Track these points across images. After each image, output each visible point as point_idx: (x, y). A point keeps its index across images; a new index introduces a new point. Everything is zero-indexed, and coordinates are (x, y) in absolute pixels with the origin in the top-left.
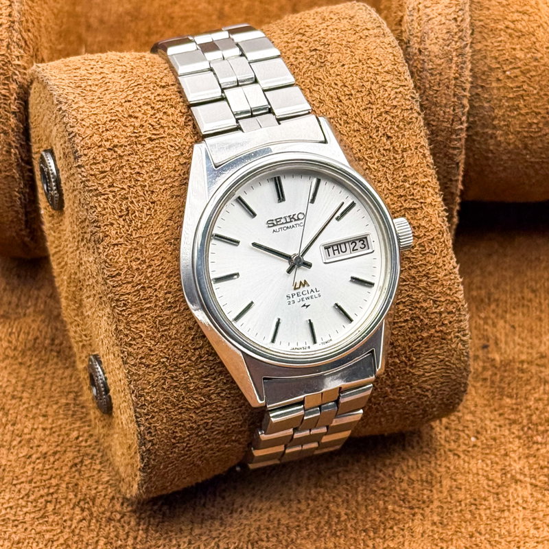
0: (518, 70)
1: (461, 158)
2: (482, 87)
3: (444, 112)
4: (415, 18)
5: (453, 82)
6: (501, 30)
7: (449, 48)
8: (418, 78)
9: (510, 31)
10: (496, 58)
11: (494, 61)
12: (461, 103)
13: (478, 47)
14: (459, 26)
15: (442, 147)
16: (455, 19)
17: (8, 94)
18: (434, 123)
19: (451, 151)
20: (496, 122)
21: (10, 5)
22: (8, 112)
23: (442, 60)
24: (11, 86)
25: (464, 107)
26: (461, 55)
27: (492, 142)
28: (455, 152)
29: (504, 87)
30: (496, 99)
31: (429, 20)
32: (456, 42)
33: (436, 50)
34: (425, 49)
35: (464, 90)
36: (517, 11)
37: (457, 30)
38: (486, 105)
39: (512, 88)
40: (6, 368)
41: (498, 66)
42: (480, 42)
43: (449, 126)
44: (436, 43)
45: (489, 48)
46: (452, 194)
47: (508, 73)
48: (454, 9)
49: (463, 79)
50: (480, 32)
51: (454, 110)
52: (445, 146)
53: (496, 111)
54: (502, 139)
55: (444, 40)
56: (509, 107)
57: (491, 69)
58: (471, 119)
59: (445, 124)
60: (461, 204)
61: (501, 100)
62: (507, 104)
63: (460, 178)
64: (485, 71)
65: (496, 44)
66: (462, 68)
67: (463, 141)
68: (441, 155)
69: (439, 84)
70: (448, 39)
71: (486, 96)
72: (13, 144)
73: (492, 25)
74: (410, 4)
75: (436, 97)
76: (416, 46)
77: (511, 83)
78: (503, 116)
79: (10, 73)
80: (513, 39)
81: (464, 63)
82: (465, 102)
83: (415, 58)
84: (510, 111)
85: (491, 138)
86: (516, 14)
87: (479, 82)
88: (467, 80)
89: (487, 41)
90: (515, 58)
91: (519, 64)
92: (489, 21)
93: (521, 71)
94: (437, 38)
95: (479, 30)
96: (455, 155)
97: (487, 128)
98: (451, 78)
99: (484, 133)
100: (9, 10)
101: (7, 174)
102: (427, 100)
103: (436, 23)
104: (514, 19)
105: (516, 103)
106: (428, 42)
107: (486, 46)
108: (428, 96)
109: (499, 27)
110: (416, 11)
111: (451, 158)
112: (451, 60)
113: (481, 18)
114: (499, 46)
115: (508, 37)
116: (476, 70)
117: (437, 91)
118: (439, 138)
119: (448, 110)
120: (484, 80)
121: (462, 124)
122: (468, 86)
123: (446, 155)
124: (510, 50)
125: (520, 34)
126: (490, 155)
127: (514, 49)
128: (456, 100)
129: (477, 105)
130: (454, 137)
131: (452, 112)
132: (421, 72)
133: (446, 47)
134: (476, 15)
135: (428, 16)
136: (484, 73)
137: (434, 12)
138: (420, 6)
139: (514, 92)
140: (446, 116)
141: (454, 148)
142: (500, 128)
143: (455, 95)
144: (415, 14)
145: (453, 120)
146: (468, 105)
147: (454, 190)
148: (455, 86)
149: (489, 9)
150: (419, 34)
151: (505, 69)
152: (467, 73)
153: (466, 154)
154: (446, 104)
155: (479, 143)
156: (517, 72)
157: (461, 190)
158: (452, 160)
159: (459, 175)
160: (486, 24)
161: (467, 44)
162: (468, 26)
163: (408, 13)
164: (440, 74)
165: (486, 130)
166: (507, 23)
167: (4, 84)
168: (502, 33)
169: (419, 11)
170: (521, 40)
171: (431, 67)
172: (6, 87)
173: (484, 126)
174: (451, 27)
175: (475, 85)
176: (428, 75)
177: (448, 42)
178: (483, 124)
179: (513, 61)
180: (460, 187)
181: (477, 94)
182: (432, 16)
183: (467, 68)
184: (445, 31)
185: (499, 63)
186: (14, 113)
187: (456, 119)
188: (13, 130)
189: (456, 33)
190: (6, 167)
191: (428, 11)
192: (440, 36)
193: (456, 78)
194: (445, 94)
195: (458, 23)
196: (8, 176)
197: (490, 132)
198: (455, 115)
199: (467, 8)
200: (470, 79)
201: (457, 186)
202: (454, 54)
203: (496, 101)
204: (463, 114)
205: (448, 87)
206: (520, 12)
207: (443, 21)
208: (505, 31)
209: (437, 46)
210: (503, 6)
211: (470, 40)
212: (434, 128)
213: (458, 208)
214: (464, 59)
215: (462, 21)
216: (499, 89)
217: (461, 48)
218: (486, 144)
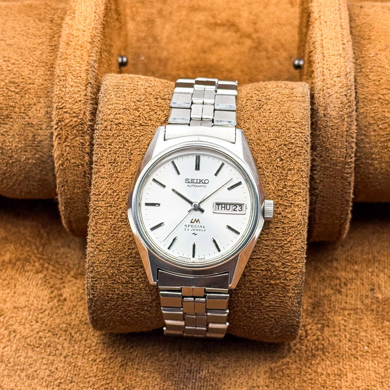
0: (387, 124)
1: (352, 179)
2: (365, 135)
3: (340, 152)
4: (321, 95)
5: (346, 133)
6: (376, 100)
7: (342, 113)
8: (324, 131)
9: (381, 101)
10: (373, 117)
11: (371, 119)
12: (351, 146)
13: (362, 111)
14: (348, 99)
15: (340, 173)
16: (346, 95)
17: (84, 142)
18: (335, 159)
19: (345, 175)
20: (374, 156)
21: (86, 89)
22: (84, 153)
23: (339, 120)
24: (86, 138)
25: (352, 148)
26: (350, 116)
27: (372, 168)
28: (348, 176)
29: (378, 135)
30: (373, 142)
31: (330, 96)
32: (347, 109)
33: (334, 114)
34: (328, 114)
35: (353, 138)
36: (385, 88)
37: (347, 102)
38: (368, 146)
39: (383, 135)
40: (82, 306)
41: (374, 122)
42: (363, 108)
43: (344, 160)
44: (334, 110)
45: (368, 111)
46: (347, 201)
47: (380, 126)
48: (345, 88)
49: (351, 131)
50: (363, 102)
51: (346, 150)
52: (342, 172)
53: (374, 149)
54: (378, 166)
55: (339, 108)
56: (381, 146)
57: (370, 124)
58: (358, 155)
59: (341, 159)
60: (353, 207)
61: (376, 143)
62: (380, 145)
63: (352, 191)
64: (366, 125)
65: (373, 109)
66: (351, 125)
67: (353, 168)
68: (339, 178)
69: (337, 135)
70: (342, 107)
71: (367, 140)
72: (87, 172)
73: (370, 97)
74: (318, 86)
75: (335, 143)
76: (322, 112)
77: (383, 132)
78: (378, 152)
79: (86, 129)
80: (383, 105)
81: (352, 121)
82: (353, 145)
83: (322, 119)
84: (382, 149)
85: (371, 165)
86: (385, 90)
87: (363, 132)
88: (354, 132)
89: (367, 107)
90: (385, 117)
91: (387, 121)
92: (368, 95)
93: (389, 125)
94: (335, 107)
95: (362, 100)
96: (348, 177)
97: (368, 159)
98: (344, 131)
99: (366, 163)
100: (85, 92)
101: (83, 189)
102: (330, 144)
103: (334, 98)
104: (383, 93)
105: (386, 144)
106: (329, 109)
107: (367, 110)
108: (330, 142)
109: (374, 98)
110: (322, 90)
111: (346, 179)
112: (344, 120)
113: (363, 93)
114: (375, 110)
115: (380, 104)
116: (361, 125)
117: (336, 139)
118: (337, 167)
119: (342, 150)
120: (366, 131)
121: (351, 158)
122: (355, 135)
123: (342, 178)
124: (381, 112)
125: (387, 102)
126: (371, 176)
127: (384, 112)
128: (347, 144)
129: (361, 146)
130: (347, 166)
131: (345, 152)
132: (325, 127)
133: (340, 112)
134: (360, 91)
135: (329, 93)
136: (365, 127)
137: (333, 91)
138: (324, 88)
139: (385, 137)
140: (342, 154)
141: (347, 173)
142: (377, 159)
143: (347, 141)
144: (321, 93)
145: (346, 156)
146: (355, 147)
147: (348, 198)
148: (347, 135)
149: (368, 88)
150: (324, 105)
151: (379, 124)
152: (354, 127)
153: (355, 176)
154: (341, 147)
155: (364, 168)
156: (386, 125)
157: (353, 198)
158: (346, 180)
159: (351, 189)
160: (366, 97)
161: (353, 110)
162: (354, 99)
163: (317, 92)
164: (337, 129)
165: (368, 161)
166: (379, 96)
167: (82, 136)
168: (376, 102)
169: (323, 90)
170: (388, 106)
171: (331, 124)
172: (83, 138)
173: (366, 158)
174: (343, 100)
175: (360, 134)
176: (330, 129)
177: (342, 109)
178: (366, 157)
179: (383, 118)
180: (352, 196)
181: (362, 139)
182: (331, 94)
183: (353, 124)
184: (339, 102)
185: (375, 120)
186: (87, 153)
187: (348, 155)
188: (87, 163)
189: (346, 103)
190: (83, 186)
191: (329, 90)
192: (337, 105)
193: (347, 131)
194: (340, 140)
195: (348, 98)
196: (84, 191)
197: (370, 162)
198: (347, 153)
199: (353, 88)
200: (356, 131)
201: (350, 196)
202: (346, 116)
203: (373, 143)
204: (352, 153)
205: (342, 137)
206: (387, 89)
207: (339, 96)
208: (378, 101)
209: (335, 112)
210: (377, 86)
211: (356, 108)
212: (334, 161)
213: (351, 209)
214: (352, 119)
215: (350, 96)
216: (375, 136)
217: (350, 112)
218: (368, 169)
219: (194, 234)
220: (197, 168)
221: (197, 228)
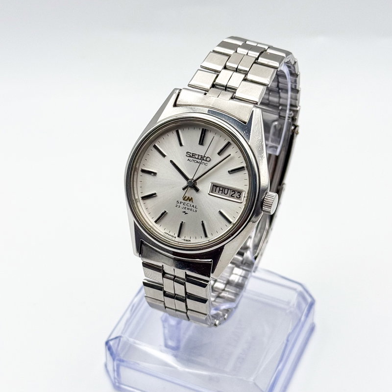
219: (184, 212)
220: (201, 142)
221: (188, 207)
